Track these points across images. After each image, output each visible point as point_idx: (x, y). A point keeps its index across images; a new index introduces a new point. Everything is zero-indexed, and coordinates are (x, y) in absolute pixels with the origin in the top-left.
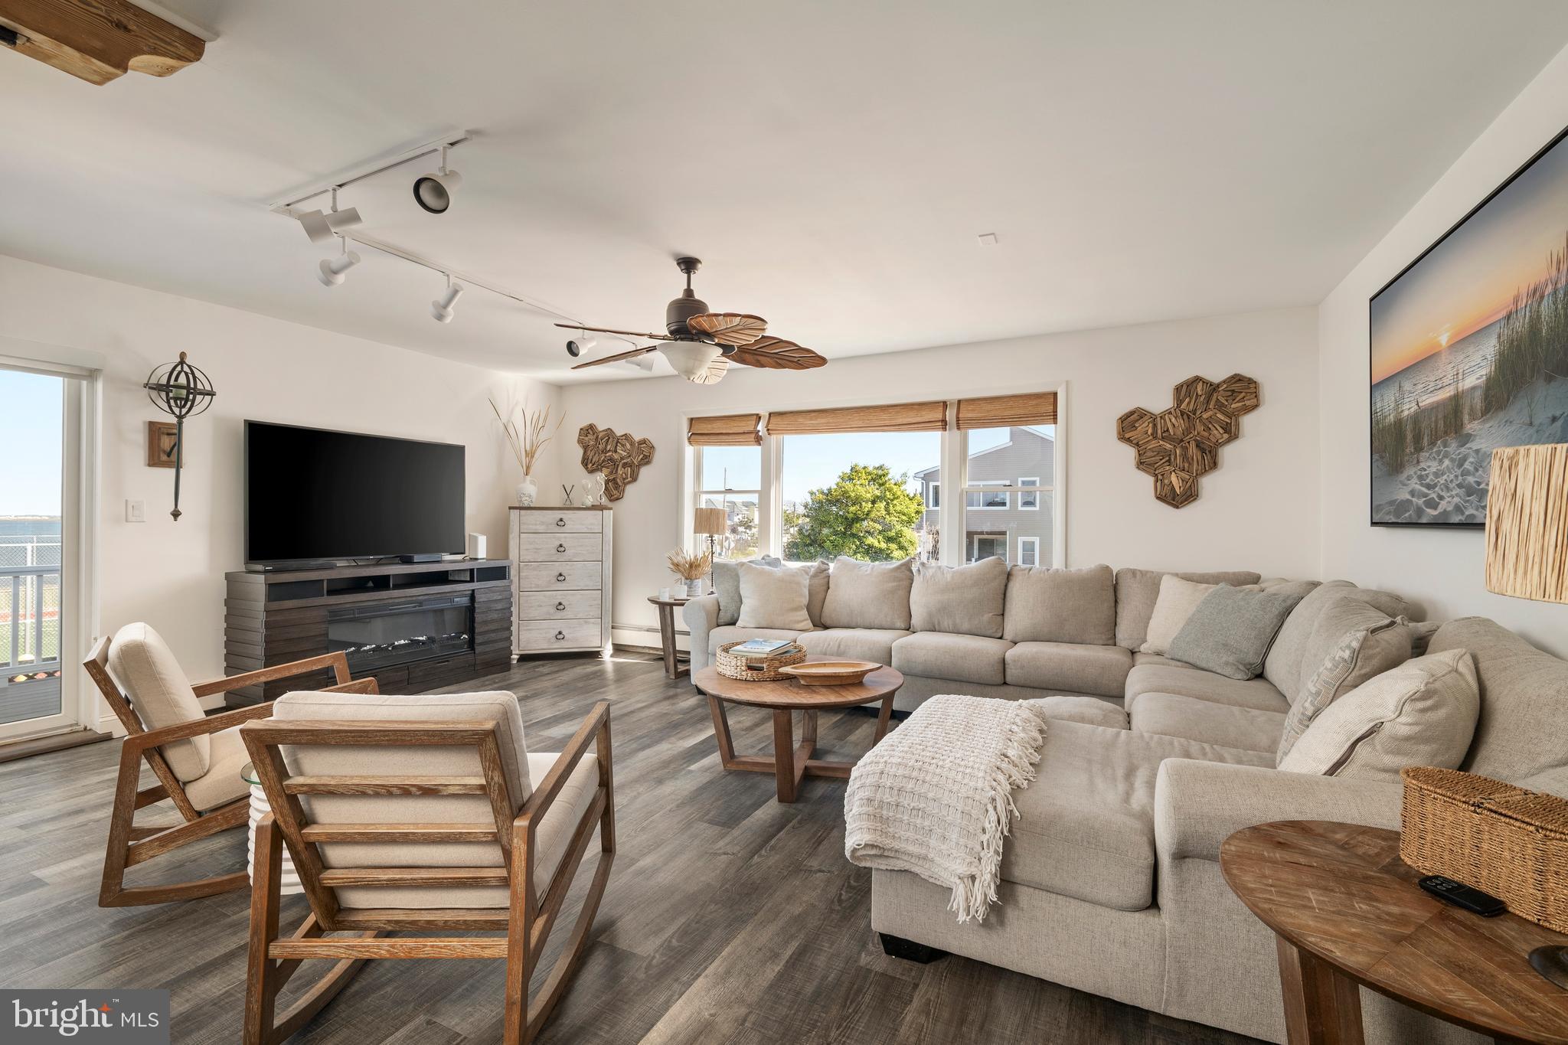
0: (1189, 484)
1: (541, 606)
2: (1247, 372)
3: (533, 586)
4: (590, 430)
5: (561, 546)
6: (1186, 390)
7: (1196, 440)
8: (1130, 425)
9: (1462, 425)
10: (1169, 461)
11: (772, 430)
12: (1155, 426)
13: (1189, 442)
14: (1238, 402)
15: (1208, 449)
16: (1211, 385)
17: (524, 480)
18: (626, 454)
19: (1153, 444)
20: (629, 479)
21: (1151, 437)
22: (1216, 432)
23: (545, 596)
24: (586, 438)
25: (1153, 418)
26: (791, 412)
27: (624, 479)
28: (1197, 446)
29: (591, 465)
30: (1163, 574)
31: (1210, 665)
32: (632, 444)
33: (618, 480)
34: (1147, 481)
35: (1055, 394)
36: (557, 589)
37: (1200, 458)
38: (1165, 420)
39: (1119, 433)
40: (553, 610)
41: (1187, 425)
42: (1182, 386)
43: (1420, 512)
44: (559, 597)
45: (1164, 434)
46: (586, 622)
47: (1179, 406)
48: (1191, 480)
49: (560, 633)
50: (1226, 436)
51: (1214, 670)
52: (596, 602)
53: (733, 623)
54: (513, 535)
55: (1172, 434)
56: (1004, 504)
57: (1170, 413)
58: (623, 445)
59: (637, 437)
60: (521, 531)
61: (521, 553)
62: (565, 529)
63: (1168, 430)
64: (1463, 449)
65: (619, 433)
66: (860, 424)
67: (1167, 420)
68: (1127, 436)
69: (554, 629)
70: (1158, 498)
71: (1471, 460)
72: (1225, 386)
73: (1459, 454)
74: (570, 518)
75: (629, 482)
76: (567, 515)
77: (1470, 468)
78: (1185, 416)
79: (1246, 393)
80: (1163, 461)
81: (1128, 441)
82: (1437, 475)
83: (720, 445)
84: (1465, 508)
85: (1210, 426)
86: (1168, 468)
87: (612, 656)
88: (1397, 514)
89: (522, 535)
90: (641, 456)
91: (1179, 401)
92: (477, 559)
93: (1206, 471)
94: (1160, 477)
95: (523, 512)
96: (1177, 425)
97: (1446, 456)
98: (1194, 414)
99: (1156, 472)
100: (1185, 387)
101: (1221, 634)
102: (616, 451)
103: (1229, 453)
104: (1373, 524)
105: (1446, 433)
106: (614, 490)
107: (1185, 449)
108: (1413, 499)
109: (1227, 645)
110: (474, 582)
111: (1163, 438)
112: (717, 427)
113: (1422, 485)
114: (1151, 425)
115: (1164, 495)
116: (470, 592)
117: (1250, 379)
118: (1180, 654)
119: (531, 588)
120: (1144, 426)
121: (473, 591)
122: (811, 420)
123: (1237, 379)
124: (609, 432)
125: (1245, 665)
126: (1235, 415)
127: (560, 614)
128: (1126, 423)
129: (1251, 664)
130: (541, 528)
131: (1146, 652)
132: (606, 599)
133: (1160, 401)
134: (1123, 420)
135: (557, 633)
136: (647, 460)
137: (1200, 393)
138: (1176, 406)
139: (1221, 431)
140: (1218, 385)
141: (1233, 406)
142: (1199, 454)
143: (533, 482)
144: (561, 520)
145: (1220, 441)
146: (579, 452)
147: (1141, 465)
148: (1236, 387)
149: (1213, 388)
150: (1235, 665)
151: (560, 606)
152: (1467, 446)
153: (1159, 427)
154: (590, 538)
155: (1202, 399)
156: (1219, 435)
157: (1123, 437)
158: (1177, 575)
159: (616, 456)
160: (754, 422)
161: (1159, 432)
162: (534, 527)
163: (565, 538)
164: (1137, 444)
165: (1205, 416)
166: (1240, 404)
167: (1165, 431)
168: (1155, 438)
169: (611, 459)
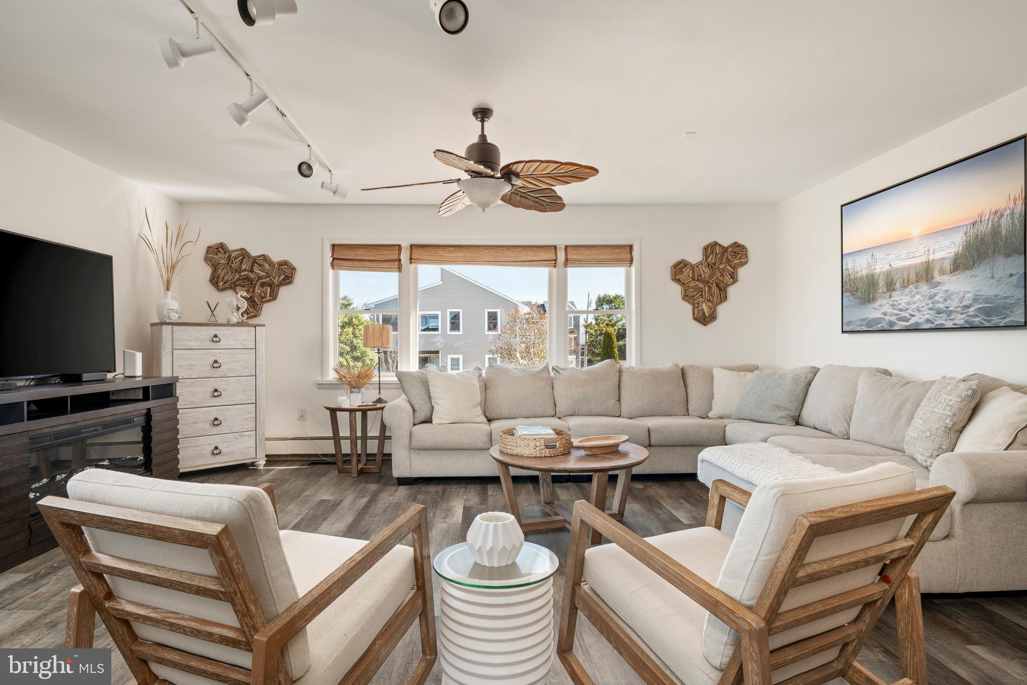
0: (712, 311)
1: (196, 423)
2: (741, 242)
3: (188, 403)
4: (220, 249)
5: (216, 362)
6: (711, 249)
7: (716, 282)
8: (679, 269)
9: (933, 277)
10: (702, 295)
11: (415, 259)
12: (693, 272)
13: (712, 283)
14: (738, 259)
15: (723, 288)
16: (723, 248)
17: (165, 297)
18: (264, 274)
19: (692, 284)
20: (268, 298)
21: (691, 279)
22: (727, 277)
23: (200, 412)
24: (216, 257)
25: (693, 267)
26: (431, 246)
27: (262, 298)
28: (717, 286)
29: (222, 283)
30: (713, 368)
31: (770, 420)
32: (271, 264)
33: (256, 299)
34: (688, 308)
35: (631, 247)
36: (211, 405)
37: (718, 293)
38: (699, 269)
39: (672, 275)
40: (208, 426)
41: (711, 272)
42: (708, 247)
43: (891, 324)
44: (214, 413)
45: (699, 278)
46: (241, 436)
47: (706, 260)
48: (713, 308)
49: (216, 448)
50: (732, 280)
51: (773, 422)
52: (250, 415)
53: (429, 421)
54: (166, 351)
55: (703, 277)
56: (436, 329)
57: (702, 264)
58: (260, 265)
59: (276, 258)
60: (175, 347)
61: (175, 370)
62: (221, 345)
63: (701, 275)
64: (933, 290)
65: (254, 253)
66: (492, 259)
67: (701, 268)
68: (678, 277)
69: (209, 444)
70: (695, 319)
71: (941, 295)
72: (731, 249)
73: (929, 292)
74: (224, 334)
75: (269, 301)
76: (221, 331)
77: (940, 300)
78: (710, 267)
79: (742, 254)
80: (699, 295)
81: (678, 281)
82: (908, 303)
83: (363, 270)
84: (935, 320)
85: (724, 273)
86: (701, 299)
87: (265, 465)
88: (867, 325)
89: (175, 352)
90: (282, 277)
91: (706, 256)
92: (135, 377)
93: (721, 302)
94: (696, 305)
95: (176, 328)
96: (705, 272)
97: (918, 293)
98: (715, 265)
99: (695, 302)
100: (710, 247)
101: (773, 400)
102: (252, 271)
103: (732, 291)
104: (843, 332)
105: (917, 281)
106: (254, 307)
107: (710, 288)
108: (885, 317)
109: (778, 407)
110: (148, 400)
111: (698, 280)
112: (360, 254)
113: (894, 309)
114: (691, 271)
115: (699, 317)
116: (145, 411)
117: (743, 246)
118: (746, 415)
119: (186, 405)
120: (687, 272)
121: (149, 410)
122: (449, 253)
123: (736, 245)
124: (243, 253)
125: (791, 417)
126: (735, 268)
127: (216, 430)
128: (677, 269)
129: (794, 416)
130: (195, 344)
131: (713, 417)
132: (260, 413)
133: (695, 257)
134: (675, 266)
135: (213, 448)
136: (288, 279)
137: (718, 252)
138: (705, 259)
139: (730, 277)
140: (727, 248)
141: (735, 262)
142: (718, 291)
143: (174, 298)
144: (216, 336)
145: (729, 283)
146: (207, 271)
147: (686, 297)
148: (736, 250)
149: (725, 250)
150: (786, 418)
151: (216, 422)
152: (938, 288)
153: (696, 272)
154: (244, 354)
155: (719, 256)
156: (728, 279)
157: (676, 279)
158: (725, 368)
159: (252, 276)
160: (397, 252)
161: (696, 276)
162: (189, 343)
163: (220, 353)
164: (683, 284)
165: (721, 267)
166: (739, 261)
167: (699, 276)
168: (693, 280)
169: (247, 278)
